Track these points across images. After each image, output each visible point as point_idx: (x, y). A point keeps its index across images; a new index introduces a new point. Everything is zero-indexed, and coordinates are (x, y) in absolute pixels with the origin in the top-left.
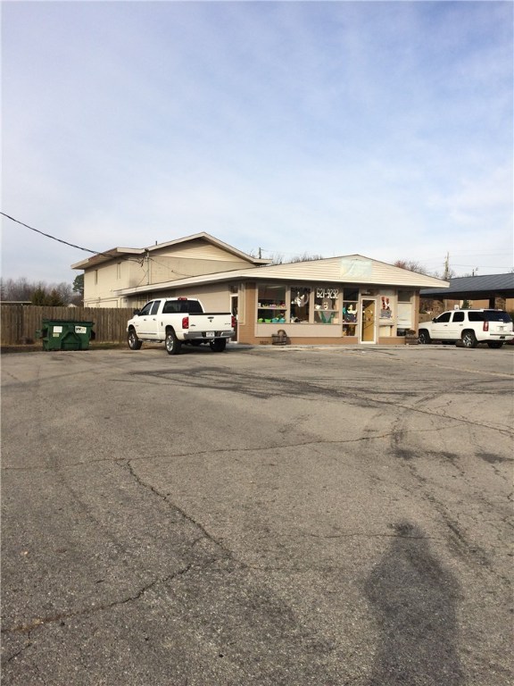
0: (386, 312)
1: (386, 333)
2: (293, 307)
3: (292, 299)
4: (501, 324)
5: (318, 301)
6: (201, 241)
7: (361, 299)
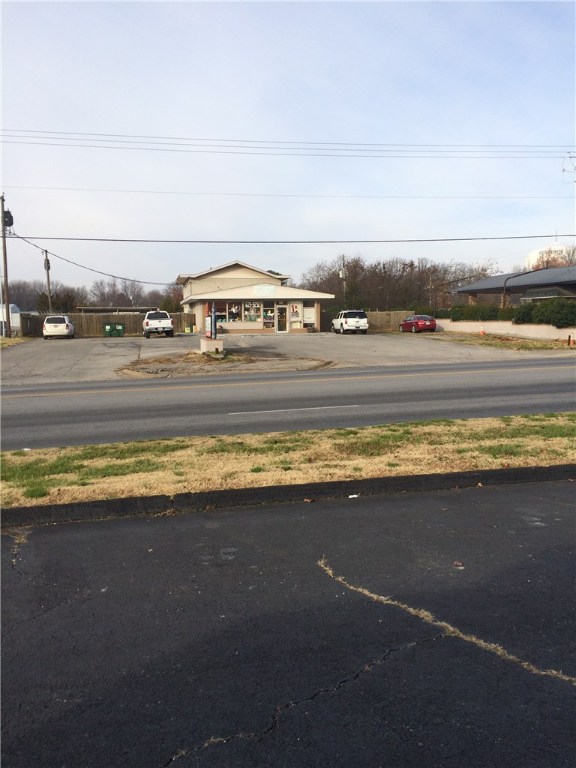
0: (296, 314)
1: (298, 326)
2: (231, 313)
3: (230, 309)
4: (357, 319)
5: (247, 310)
6: (237, 266)
7: (276, 307)
